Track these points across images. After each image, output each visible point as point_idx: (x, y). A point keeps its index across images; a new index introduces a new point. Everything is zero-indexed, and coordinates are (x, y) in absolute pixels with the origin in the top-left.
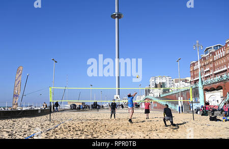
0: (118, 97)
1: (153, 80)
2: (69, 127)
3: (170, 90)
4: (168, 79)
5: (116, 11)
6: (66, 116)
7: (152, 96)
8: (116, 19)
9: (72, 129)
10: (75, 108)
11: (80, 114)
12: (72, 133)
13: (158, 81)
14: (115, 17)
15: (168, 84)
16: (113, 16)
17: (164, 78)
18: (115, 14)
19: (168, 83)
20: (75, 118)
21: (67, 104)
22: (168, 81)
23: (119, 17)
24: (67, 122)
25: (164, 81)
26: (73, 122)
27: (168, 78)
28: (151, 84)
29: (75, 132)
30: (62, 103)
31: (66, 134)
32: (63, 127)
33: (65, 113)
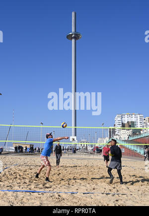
0: (75, 139)
1: (119, 119)
2: (14, 173)
3: (141, 132)
4: (139, 118)
5: (73, 30)
6: (11, 160)
7: (118, 138)
8: (73, 40)
9: (18, 176)
10: (22, 151)
11: (28, 159)
12: (19, 181)
13: (126, 120)
14: (72, 38)
15: (139, 124)
16: (69, 37)
17: (133, 115)
18: (72, 35)
19: (139, 122)
20: (22, 164)
21: (12, 146)
22: (139, 120)
23: (77, 37)
24: (12, 167)
25: (133, 119)
26: (20, 168)
27: (138, 116)
28: (116, 123)
29: (23, 180)
30: (7, 144)
31: (11, 181)
32: (7, 173)
33: (9, 157)
